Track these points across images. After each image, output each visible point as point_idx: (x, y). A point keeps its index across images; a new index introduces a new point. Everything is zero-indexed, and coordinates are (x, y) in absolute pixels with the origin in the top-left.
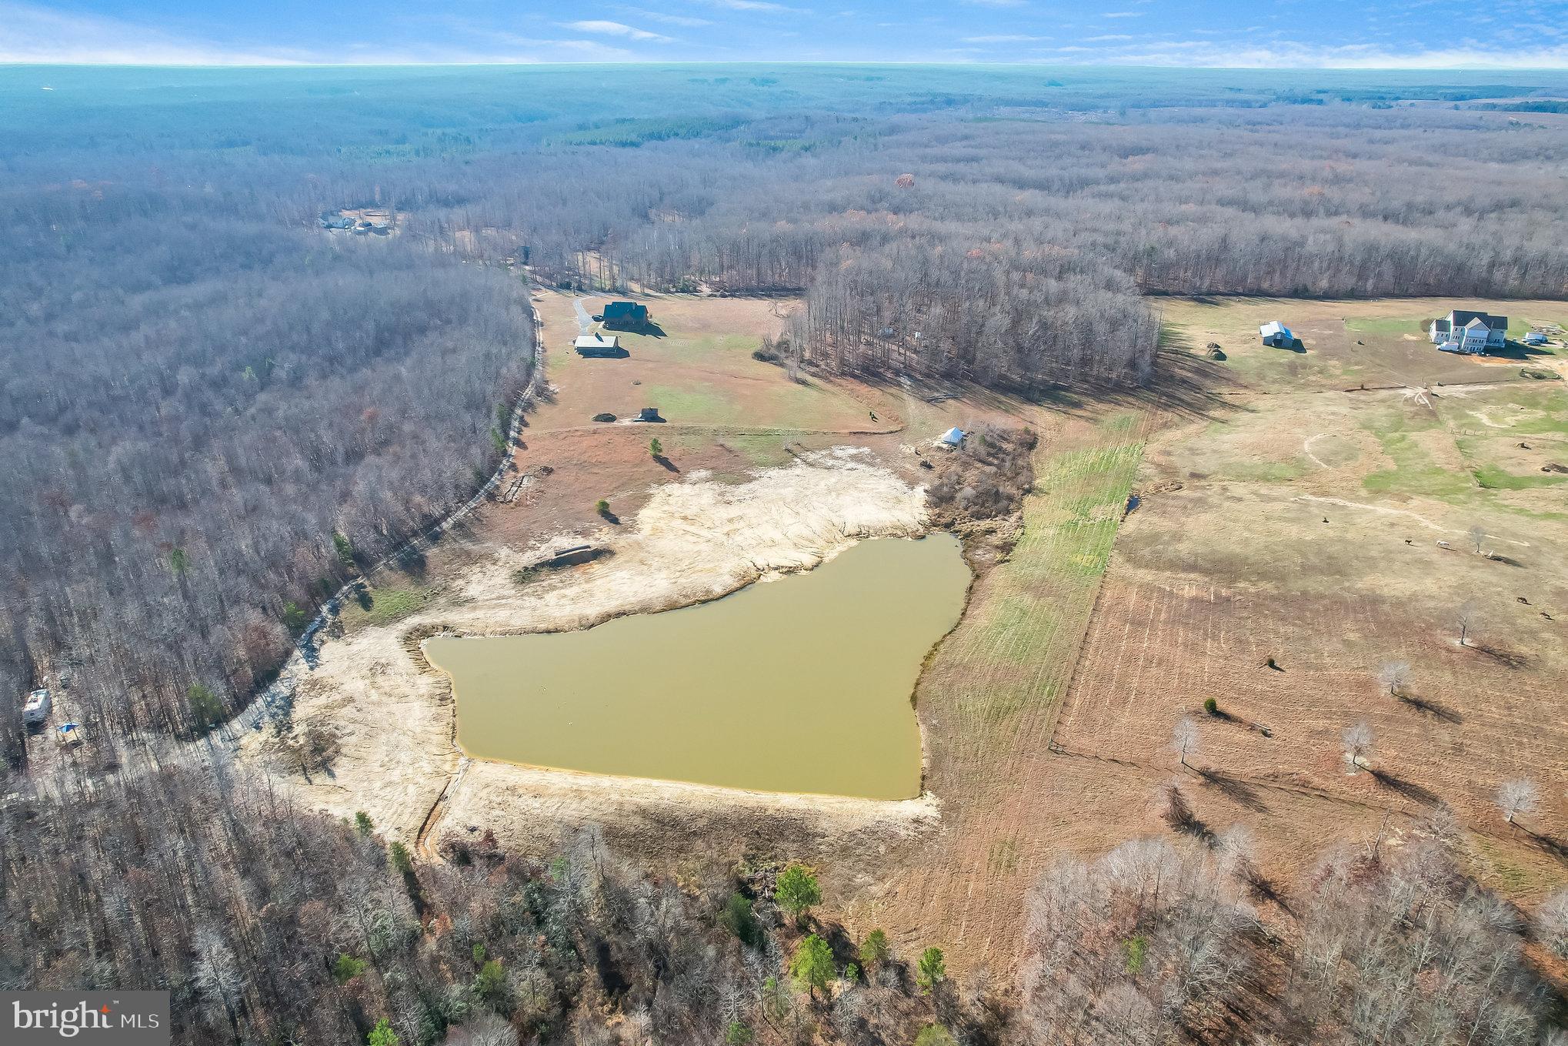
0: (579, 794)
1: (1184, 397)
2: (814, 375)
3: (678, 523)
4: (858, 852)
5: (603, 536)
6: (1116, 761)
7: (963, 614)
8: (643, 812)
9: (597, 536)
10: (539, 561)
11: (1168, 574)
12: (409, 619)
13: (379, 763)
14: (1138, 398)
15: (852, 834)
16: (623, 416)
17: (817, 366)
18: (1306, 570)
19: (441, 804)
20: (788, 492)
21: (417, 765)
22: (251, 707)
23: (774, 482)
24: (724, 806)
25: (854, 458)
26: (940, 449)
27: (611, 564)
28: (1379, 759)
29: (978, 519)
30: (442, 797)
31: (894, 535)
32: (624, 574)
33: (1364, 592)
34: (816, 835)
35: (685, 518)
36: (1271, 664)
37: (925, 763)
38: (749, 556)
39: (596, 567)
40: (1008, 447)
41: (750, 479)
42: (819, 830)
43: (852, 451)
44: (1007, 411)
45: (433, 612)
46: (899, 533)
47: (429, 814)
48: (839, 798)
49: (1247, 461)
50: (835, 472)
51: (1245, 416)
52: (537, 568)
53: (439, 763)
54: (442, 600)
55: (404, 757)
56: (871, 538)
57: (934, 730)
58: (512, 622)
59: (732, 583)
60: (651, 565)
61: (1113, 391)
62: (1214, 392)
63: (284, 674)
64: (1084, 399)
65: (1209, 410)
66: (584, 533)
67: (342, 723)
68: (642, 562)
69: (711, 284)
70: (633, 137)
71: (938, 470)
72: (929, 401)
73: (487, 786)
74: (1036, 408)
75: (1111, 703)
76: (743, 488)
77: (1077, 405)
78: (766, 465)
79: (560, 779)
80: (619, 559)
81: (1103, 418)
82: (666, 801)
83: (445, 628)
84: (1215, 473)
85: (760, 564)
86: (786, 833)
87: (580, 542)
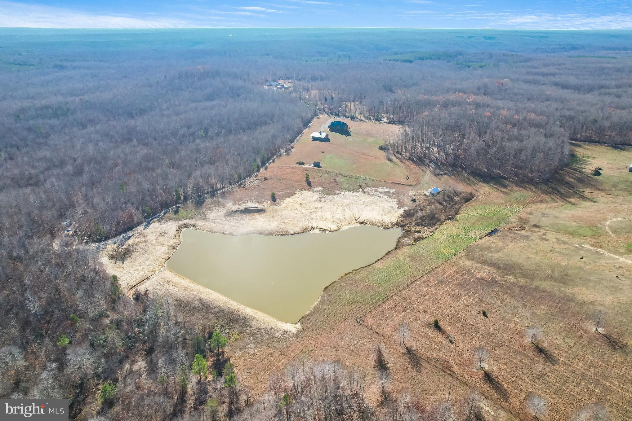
0: (186, 288)
1: (562, 190)
2: (397, 158)
3: (297, 206)
4: (257, 336)
5: (266, 205)
6: (378, 333)
7: (376, 261)
8: (200, 301)
9: (264, 204)
10: (238, 210)
11: (479, 265)
12: (185, 220)
13: (139, 263)
14: (536, 187)
15: (260, 330)
16: (307, 163)
17: (401, 154)
18: (548, 277)
19: (146, 280)
20: (346, 201)
21: (149, 266)
22: (118, 237)
23: (346, 197)
24: (227, 306)
25: (385, 193)
26: (425, 195)
27: (262, 215)
28: (494, 368)
29: (418, 226)
30: (148, 278)
31: (376, 225)
32: (263, 220)
33: (568, 294)
34: (248, 326)
35: (300, 204)
36: (484, 313)
37: (308, 312)
38: (312, 222)
39: (256, 215)
40: (456, 199)
41: (335, 194)
42: (251, 324)
43: (386, 190)
44: (469, 184)
45: (194, 220)
46: (379, 225)
47: (140, 282)
48: (265, 315)
49: (568, 224)
50: (372, 197)
51: (588, 203)
52: (236, 212)
53: (155, 267)
54: (199, 216)
55: (147, 263)
56: (367, 225)
57: (323, 302)
58: (215, 228)
59: (298, 230)
60: (275, 218)
61: (527, 183)
62: (580, 190)
63: (135, 229)
64: (510, 184)
65: (570, 198)
66: (260, 203)
67: (138, 248)
68: (273, 217)
69: (388, 118)
70: (412, 59)
71: (417, 204)
72: (436, 175)
73: (163, 278)
74: (485, 185)
75: (398, 310)
76: (330, 197)
77: (505, 186)
78: (346, 190)
79: (184, 282)
80: (266, 214)
81: (512, 193)
82: (210, 299)
83: (194, 226)
84: (547, 226)
85: (315, 226)
86: (239, 322)
87: (257, 205)
